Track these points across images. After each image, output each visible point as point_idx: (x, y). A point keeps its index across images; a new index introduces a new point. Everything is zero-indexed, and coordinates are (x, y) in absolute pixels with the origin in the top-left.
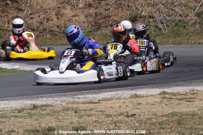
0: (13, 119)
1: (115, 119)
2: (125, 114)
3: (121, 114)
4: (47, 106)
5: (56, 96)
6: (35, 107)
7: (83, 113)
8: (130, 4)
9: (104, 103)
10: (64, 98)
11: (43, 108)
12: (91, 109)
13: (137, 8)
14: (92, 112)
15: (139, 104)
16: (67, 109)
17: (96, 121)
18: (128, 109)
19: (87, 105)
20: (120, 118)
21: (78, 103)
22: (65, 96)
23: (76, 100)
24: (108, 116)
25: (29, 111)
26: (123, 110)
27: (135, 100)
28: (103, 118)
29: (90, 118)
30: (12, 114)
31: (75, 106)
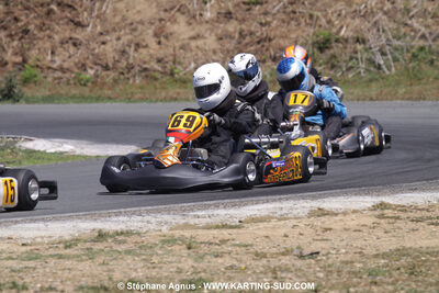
0: (52, 262)
1: (274, 263)
2: (296, 252)
3: (286, 253)
4: (128, 233)
5: (148, 212)
6: (102, 236)
7: (205, 248)
8: (316, 13)
9: (252, 228)
10: (166, 217)
11: (120, 238)
12: (223, 242)
13: (329, 22)
14: (225, 248)
15: (326, 230)
16: (171, 241)
17: (232, 267)
18: (303, 241)
19: (215, 232)
20: (285, 260)
21: (195, 227)
22: (168, 212)
23: (192, 221)
24: (259, 256)
25: (88, 245)
26: (291, 243)
27: (319, 222)
28: (248, 260)
29: (220, 260)
30: (52, 252)
31: (187, 234)
